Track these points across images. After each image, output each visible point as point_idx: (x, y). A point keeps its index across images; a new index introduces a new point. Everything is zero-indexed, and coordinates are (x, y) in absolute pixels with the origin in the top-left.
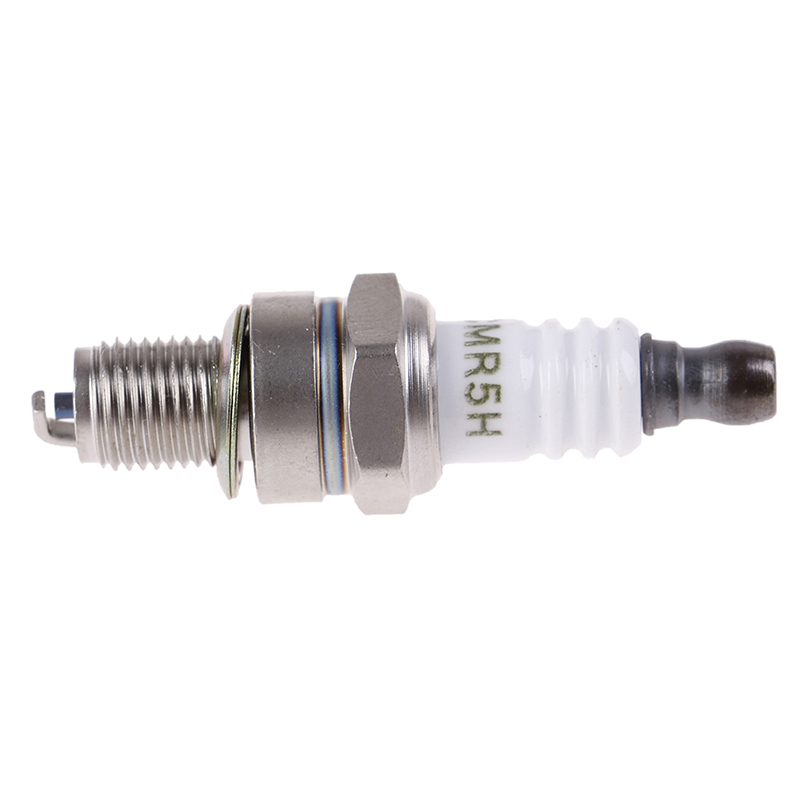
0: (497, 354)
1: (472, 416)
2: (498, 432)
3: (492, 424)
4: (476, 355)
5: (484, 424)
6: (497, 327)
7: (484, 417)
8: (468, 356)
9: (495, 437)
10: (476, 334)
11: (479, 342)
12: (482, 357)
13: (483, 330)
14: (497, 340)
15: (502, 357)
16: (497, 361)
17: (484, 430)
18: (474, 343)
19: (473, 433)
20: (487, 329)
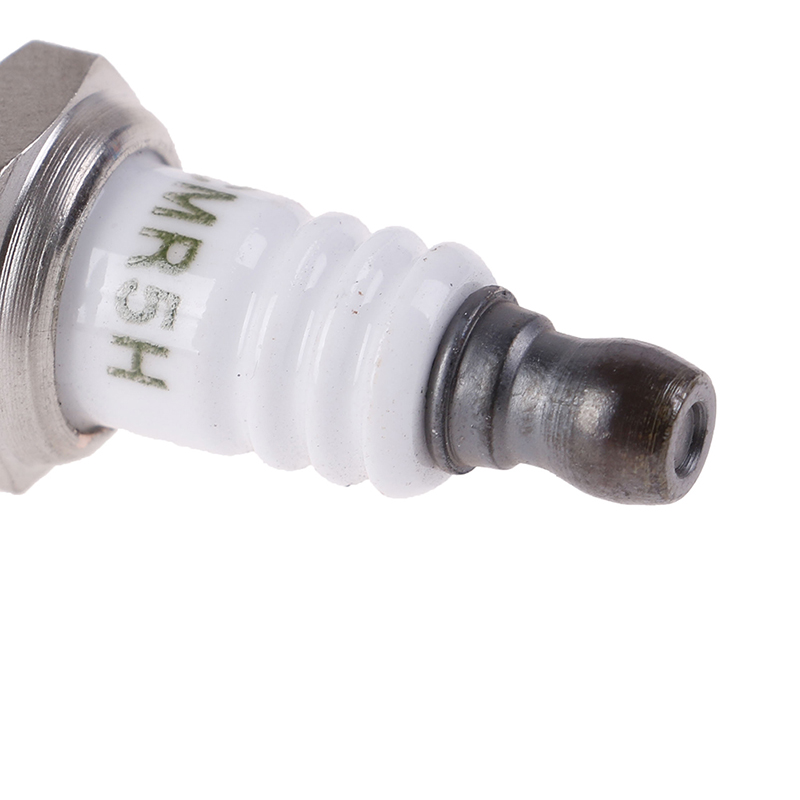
0: (196, 243)
1: (120, 341)
2: (160, 383)
3: (152, 365)
4: (161, 234)
5: (137, 361)
6: (229, 197)
7: (140, 347)
8: (147, 232)
9: (154, 390)
10: (184, 199)
11: (179, 213)
12: (169, 239)
13: (200, 196)
14: (209, 219)
15: (202, 251)
16: (191, 254)
17: (136, 372)
18: (170, 213)
19: (119, 372)
20: (208, 197)
